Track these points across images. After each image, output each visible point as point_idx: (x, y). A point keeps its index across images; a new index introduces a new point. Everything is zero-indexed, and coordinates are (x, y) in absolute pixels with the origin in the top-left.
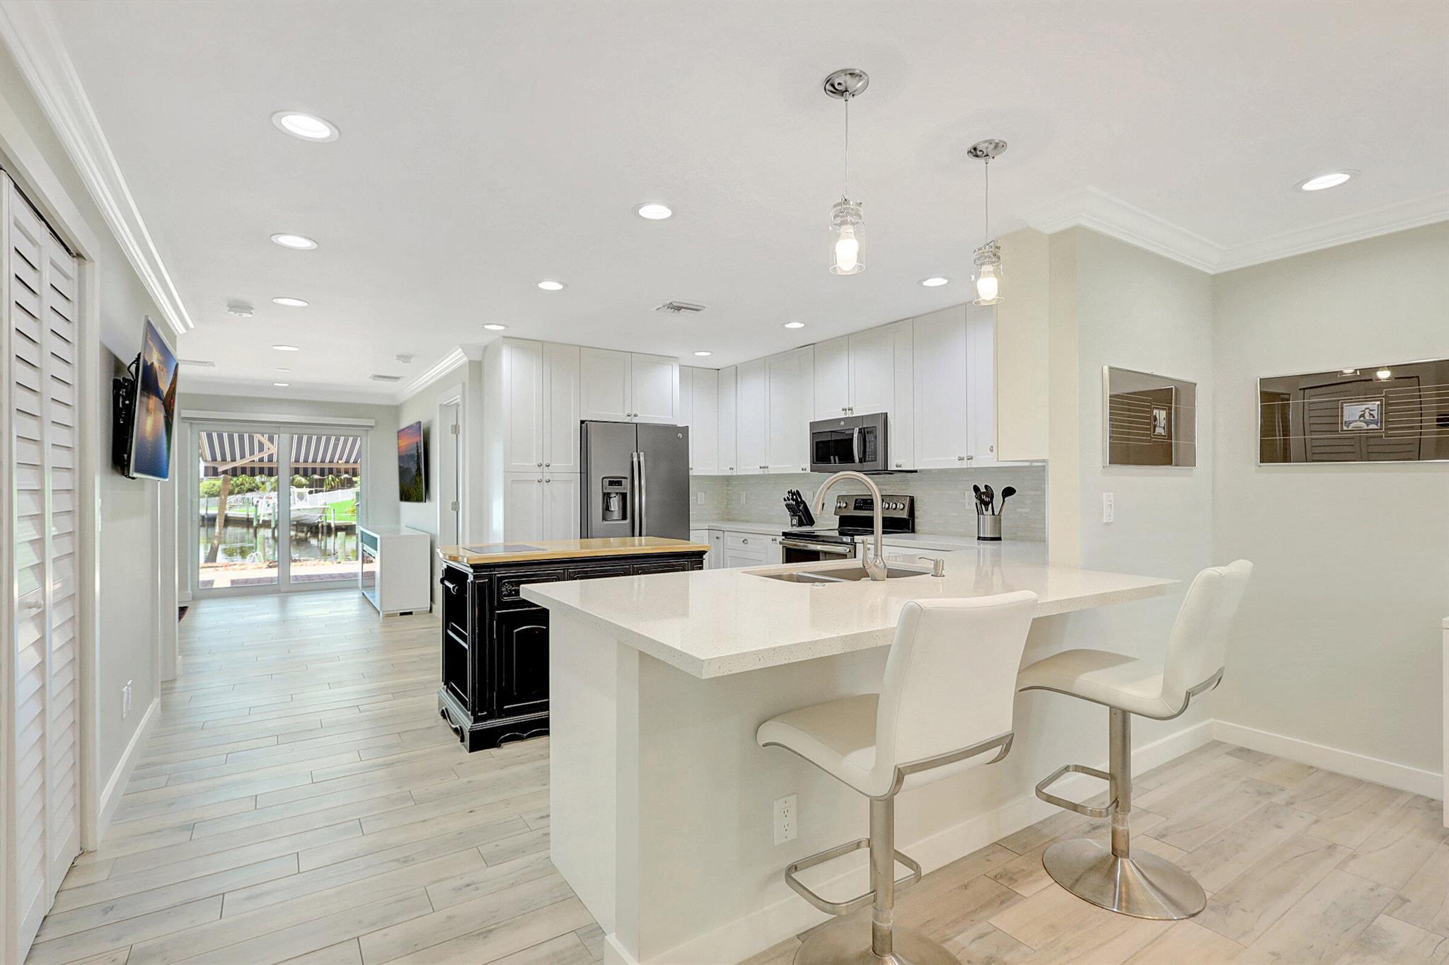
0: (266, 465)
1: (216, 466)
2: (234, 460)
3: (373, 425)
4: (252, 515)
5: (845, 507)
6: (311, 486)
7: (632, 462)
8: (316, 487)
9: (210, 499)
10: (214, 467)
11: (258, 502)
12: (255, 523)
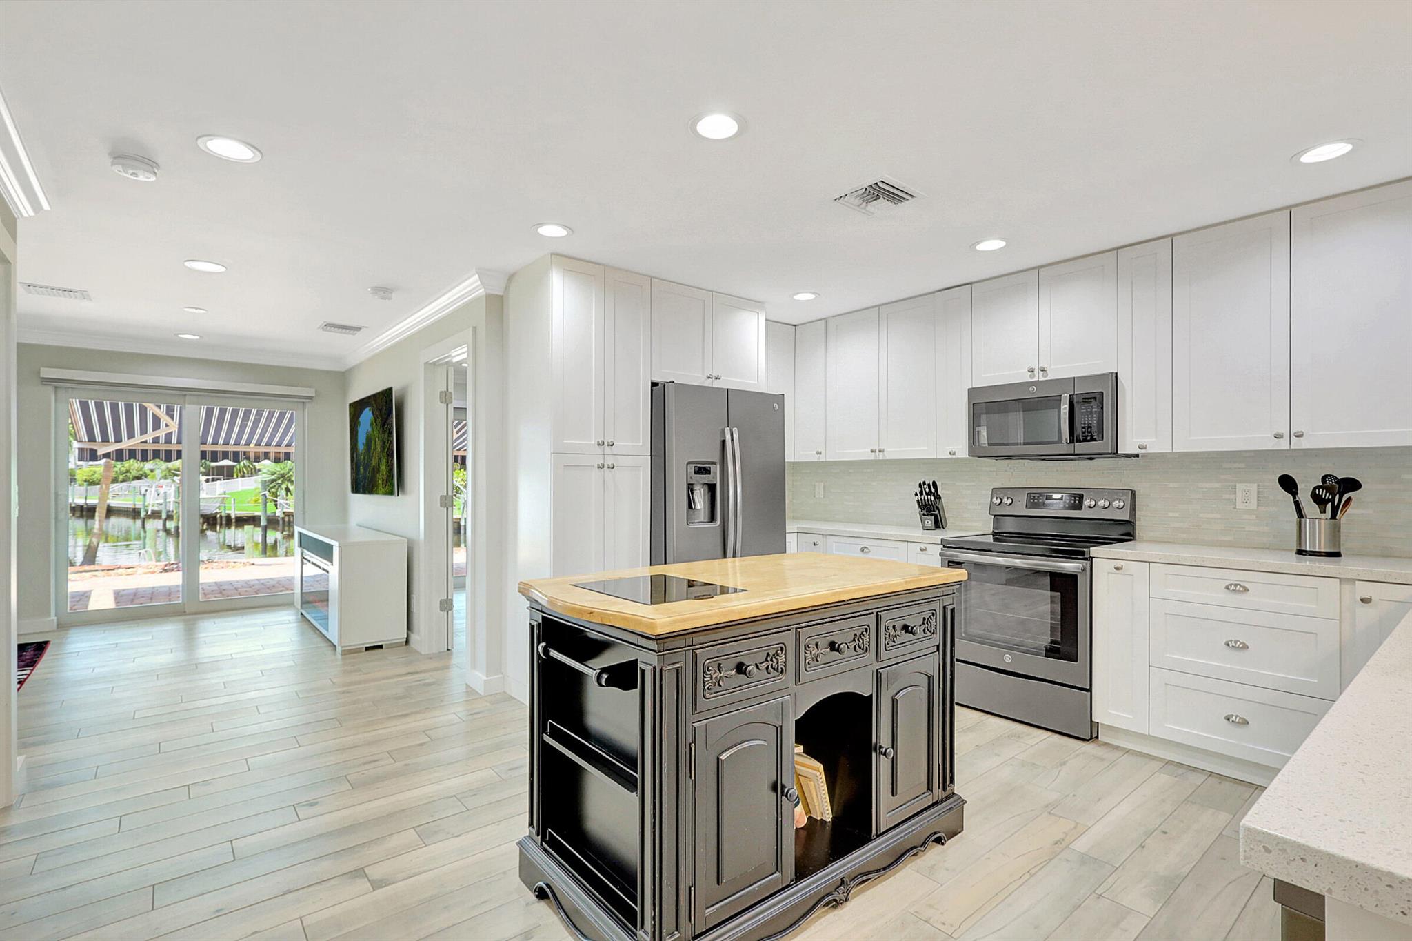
0: (162, 447)
1: (95, 448)
2: (118, 440)
3: (314, 395)
4: (139, 505)
5: (1011, 504)
6: (207, 474)
7: (724, 442)
8: (213, 475)
9: (89, 487)
10: (91, 450)
11: (146, 490)
12: (143, 514)
